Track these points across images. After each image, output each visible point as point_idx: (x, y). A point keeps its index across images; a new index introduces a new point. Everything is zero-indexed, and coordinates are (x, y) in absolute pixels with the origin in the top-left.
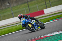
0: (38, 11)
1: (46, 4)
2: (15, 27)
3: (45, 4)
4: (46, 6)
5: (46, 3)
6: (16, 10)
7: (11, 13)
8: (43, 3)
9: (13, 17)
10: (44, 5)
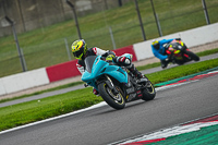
1: (142, 25)
2: (29, 106)
3: (138, 23)
4: (141, 31)
6: (33, 43)
7: (16, 54)
8: (130, 21)
9: (24, 71)
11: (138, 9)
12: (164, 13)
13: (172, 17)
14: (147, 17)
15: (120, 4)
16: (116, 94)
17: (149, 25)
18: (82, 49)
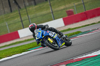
0: (9, 33)
1: (22, 21)
3: (20, 20)
4: (21, 24)
5: (23, 19)
8: (16, 19)
10: (18, 22)
11: (20, 13)
12: (33, 15)
13: (36, 17)
14: (24, 17)
15: (11, 11)
17: (25, 21)
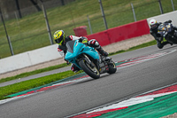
13: (22, 39)
16: (93, 67)
18: (62, 36)
